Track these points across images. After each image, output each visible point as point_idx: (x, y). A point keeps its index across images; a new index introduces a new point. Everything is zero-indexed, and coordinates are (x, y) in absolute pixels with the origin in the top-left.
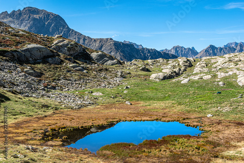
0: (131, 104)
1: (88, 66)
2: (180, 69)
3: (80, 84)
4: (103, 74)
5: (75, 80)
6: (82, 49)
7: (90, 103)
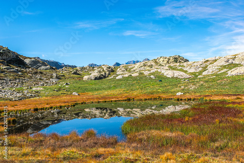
0: (79, 95)
1: (22, 69)
2: (105, 74)
3: (15, 83)
4: (38, 76)
5: (10, 80)
6: (15, 56)
7: (31, 96)
